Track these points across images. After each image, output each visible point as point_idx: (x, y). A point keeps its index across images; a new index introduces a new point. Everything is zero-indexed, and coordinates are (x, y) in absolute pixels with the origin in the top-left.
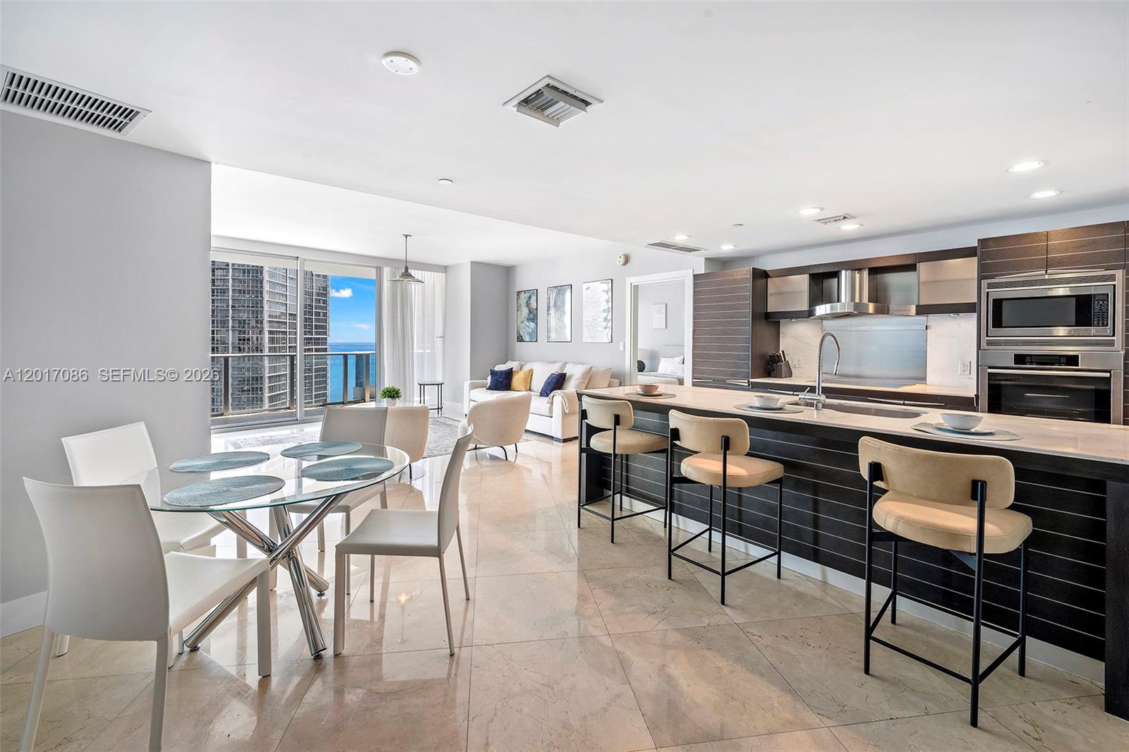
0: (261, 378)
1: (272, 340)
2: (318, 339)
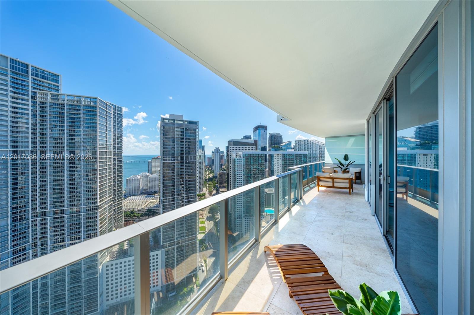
0: (96, 170)
1: (100, 155)
2: (119, 154)
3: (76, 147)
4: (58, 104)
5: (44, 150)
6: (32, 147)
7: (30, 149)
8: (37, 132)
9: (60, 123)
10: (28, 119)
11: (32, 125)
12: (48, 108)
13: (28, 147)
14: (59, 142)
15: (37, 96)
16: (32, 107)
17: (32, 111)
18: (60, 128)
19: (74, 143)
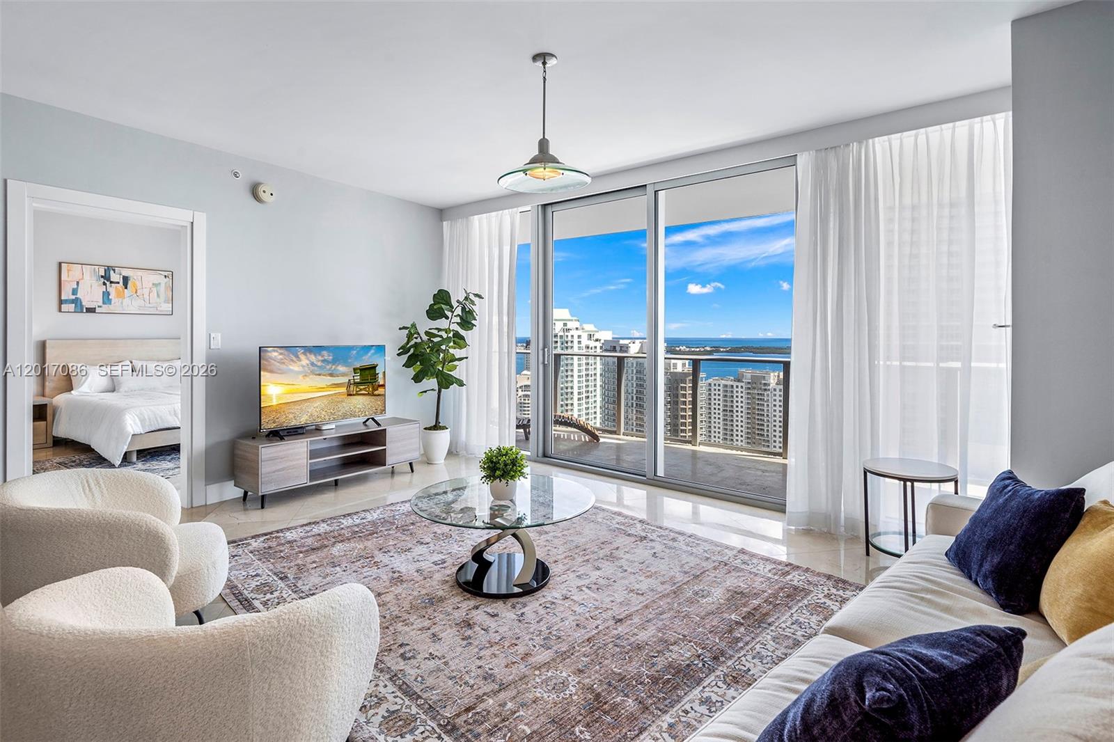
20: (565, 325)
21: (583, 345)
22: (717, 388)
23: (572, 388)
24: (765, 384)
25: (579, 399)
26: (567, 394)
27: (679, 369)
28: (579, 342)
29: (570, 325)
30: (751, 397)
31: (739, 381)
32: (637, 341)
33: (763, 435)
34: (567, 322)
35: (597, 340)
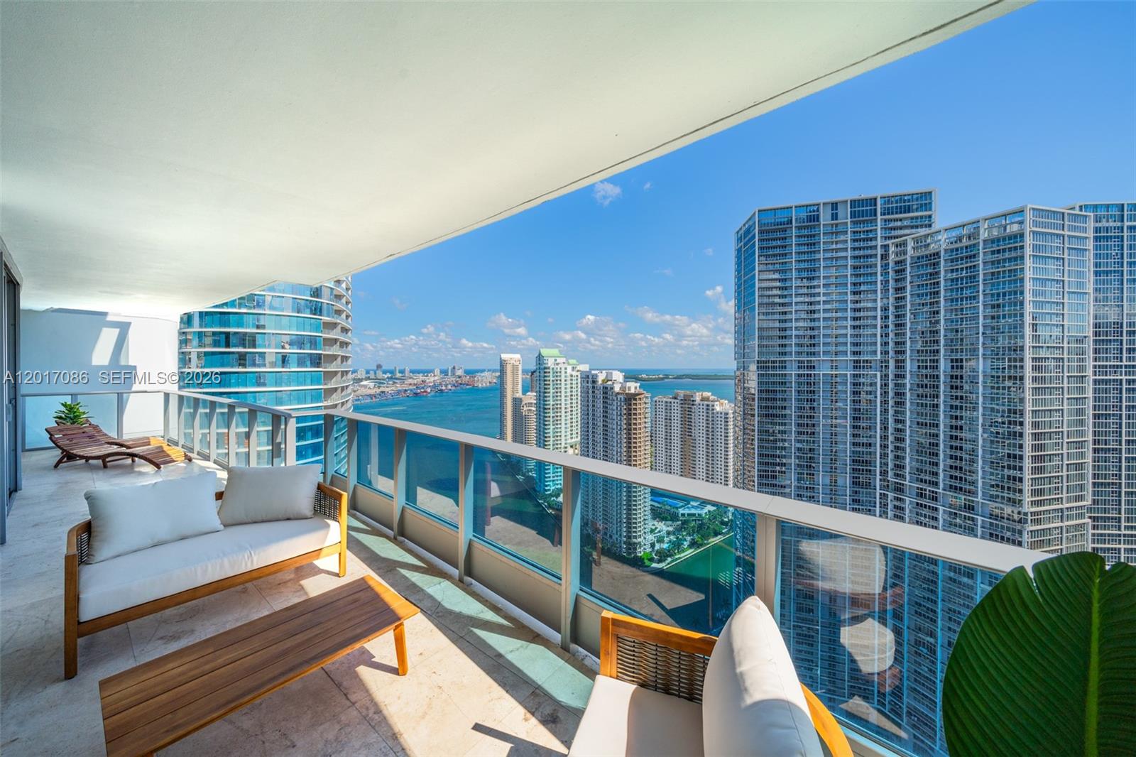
3: (966, 349)
4: (927, 257)
5: (900, 358)
6: (882, 353)
7: (879, 357)
8: (890, 323)
9: (931, 298)
10: (875, 301)
11: (882, 310)
12: (909, 270)
13: (875, 352)
14: (929, 339)
15: (890, 252)
16: (882, 275)
17: (882, 284)
18: (930, 308)
19: (962, 340)
20: (556, 360)
21: (568, 375)
22: (660, 403)
23: (560, 404)
24: (693, 401)
25: (566, 412)
26: (557, 408)
27: (633, 391)
28: (566, 372)
29: (559, 360)
30: (683, 410)
31: (676, 398)
32: (604, 372)
33: (691, 436)
34: (558, 359)
35: (578, 371)
